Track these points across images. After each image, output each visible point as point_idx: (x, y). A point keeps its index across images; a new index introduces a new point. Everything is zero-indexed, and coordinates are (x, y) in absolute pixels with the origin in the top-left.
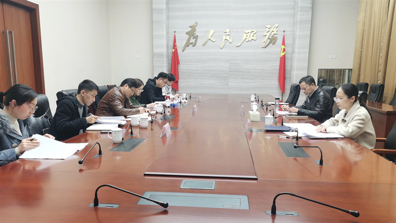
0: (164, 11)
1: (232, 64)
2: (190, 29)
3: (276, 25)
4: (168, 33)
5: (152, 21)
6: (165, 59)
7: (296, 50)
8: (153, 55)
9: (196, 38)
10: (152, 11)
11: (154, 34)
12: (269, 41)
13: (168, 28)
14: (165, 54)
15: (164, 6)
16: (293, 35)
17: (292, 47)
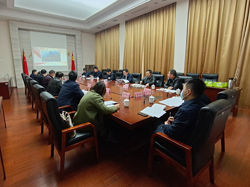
0: (18, 39)
3: (69, 49)
7: (78, 58)
8: (13, 60)
10: (10, 38)
13: (20, 47)
14: (21, 59)
16: (76, 53)
17: (76, 57)
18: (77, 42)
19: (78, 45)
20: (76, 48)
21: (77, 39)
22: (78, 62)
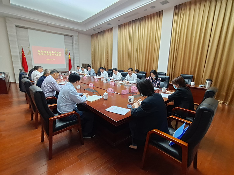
0: (15, 36)
3: (67, 48)
8: (11, 56)
10: (7, 35)
13: (18, 44)
17: (73, 56)
19: (75, 45)
20: (73, 47)
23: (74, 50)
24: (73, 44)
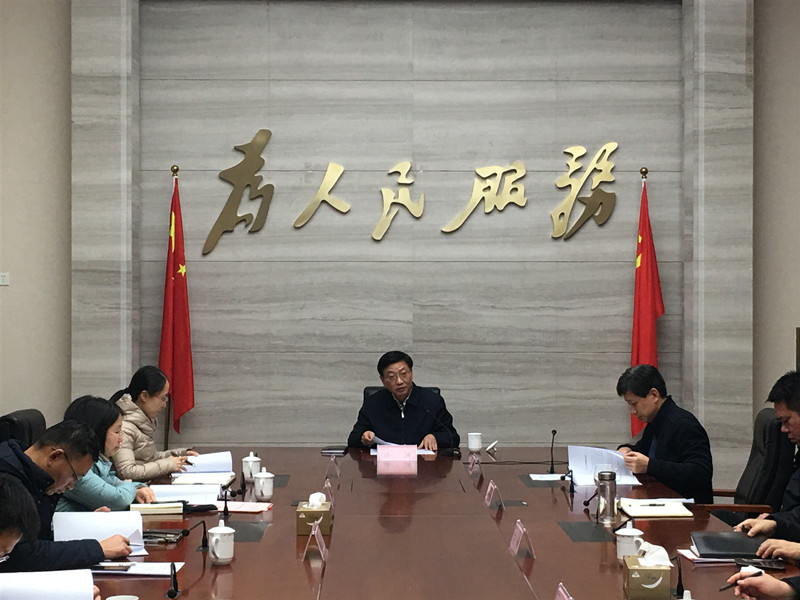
0: (124, 83)
1: (423, 307)
2: (239, 159)
3: (611, 147)
4: (137, 177)
5: (67, 128)
6: (124, 290)
7: (701, 252)
8: (69, 272)
9: (266, 196)
10: (67, 84)
11: (76, 178)
12: (581, 210)
14: (124, 269)
15: (124, 65)
16: (681, 186)
17: (682, 236)
18: (703, 64)
19: (709, 90)
20: (689, 127)
21: (702, 29)
22: (701, 288)
23: (688, 160)
24: (681, 81)
